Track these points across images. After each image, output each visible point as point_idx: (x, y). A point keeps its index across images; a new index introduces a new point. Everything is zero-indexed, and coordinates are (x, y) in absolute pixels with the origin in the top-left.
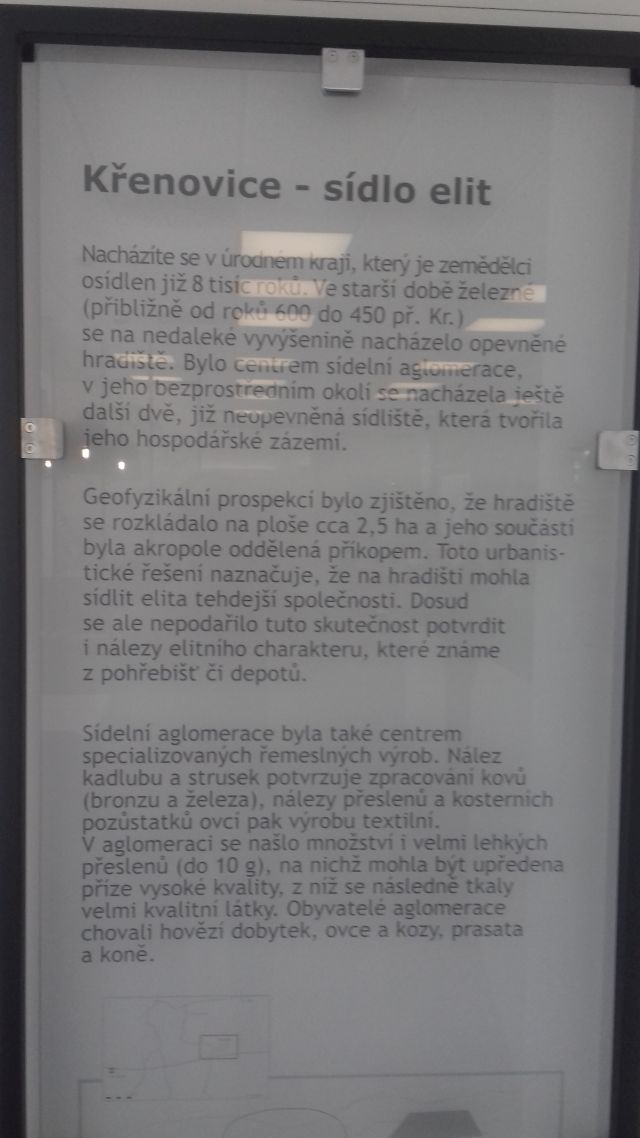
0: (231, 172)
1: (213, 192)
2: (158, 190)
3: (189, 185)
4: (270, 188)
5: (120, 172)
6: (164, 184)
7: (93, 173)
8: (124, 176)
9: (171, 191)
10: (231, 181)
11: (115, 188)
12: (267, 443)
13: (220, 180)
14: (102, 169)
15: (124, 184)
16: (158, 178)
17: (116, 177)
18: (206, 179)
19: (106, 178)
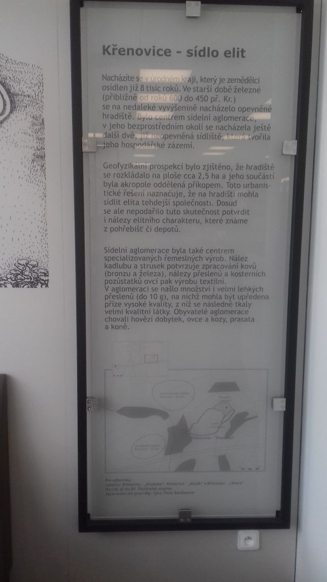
0: (154, 47)
1: (148, 54)
2: (128, 54)
3: (139, 52)
4: (167, 53)
5: (115, 48)
6: (130, 51)
7: (106, 47)
8: (116, 49)
9: (133, 54)
10: (154, 50)
11: (114, 54)
12: (167, 146)
13: (150, 50)
14: (109, 47)
15: (116, 52)
16: (128, 50)
17: (114, 49)
18: (145, 50)
19: (110, 50)
